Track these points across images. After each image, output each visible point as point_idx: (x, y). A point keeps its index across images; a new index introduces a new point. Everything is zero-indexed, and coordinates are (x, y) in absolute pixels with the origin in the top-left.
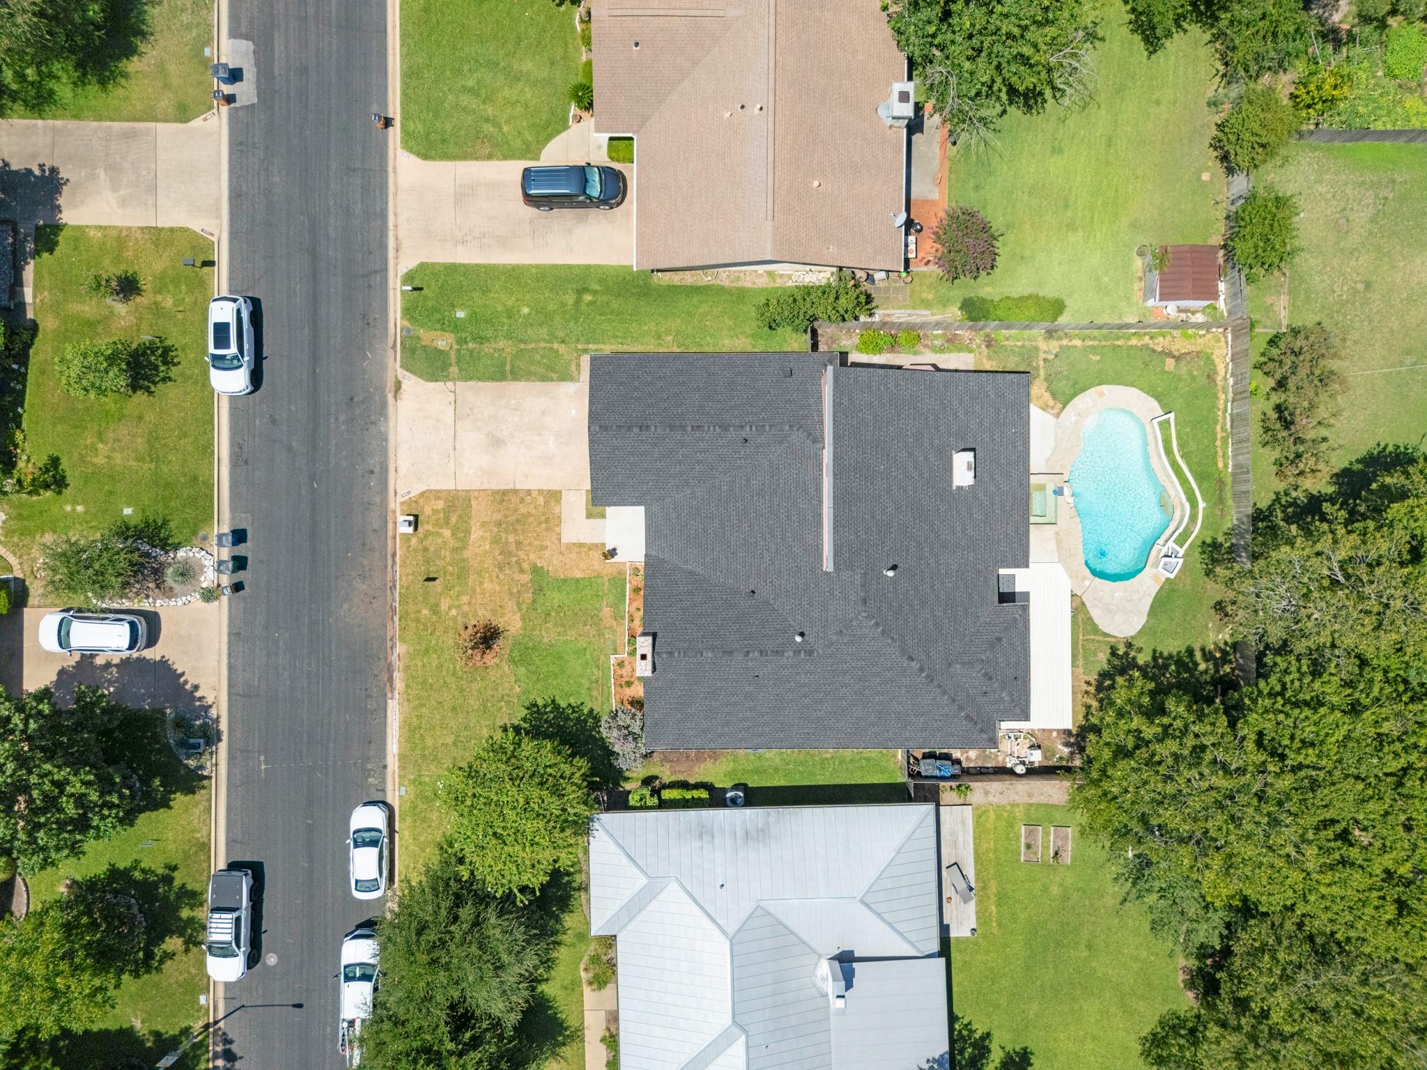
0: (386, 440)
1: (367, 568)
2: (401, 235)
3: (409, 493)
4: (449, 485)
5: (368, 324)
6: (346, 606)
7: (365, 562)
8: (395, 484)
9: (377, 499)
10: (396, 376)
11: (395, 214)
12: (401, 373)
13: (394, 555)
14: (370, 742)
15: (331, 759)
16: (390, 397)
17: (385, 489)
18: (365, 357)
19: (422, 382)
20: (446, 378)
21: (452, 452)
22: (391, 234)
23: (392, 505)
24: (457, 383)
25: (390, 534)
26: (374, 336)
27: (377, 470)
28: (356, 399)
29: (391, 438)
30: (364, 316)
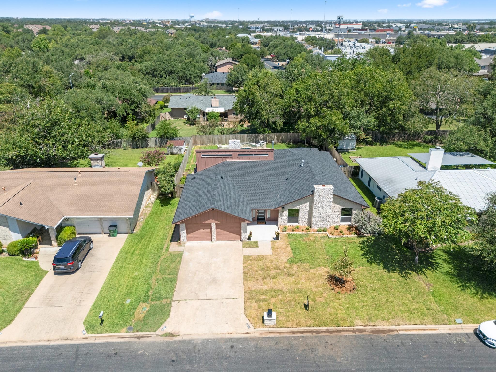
0: (208, 340)
1: (306, 347)
2: (57, 337)
3: (247, 324)
4: (241, 302)
5: (116, 354)
6: (339, 360)
7: (302, 348)
8: (241, 333)
9: (253, 343)
10: (162, 336)
11: (39, 341)
12: (159, 332)
13: (293, 333)
14: (436, 342)
15: (465, 366)
16: (175, 339)
17: (246, 339)
18: (142, 355)
19: (169, 320)
20: (169, 305)
21: (219, 301)
22: (52, 343)
23: (257, 335)
24: (174, 299)
25: (278, 335)
26: (127, 349)
27: (231, 344)
28: (174, 359)
29: (206, 337)
30: (109, 356)
